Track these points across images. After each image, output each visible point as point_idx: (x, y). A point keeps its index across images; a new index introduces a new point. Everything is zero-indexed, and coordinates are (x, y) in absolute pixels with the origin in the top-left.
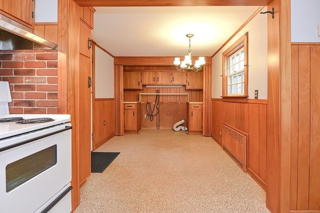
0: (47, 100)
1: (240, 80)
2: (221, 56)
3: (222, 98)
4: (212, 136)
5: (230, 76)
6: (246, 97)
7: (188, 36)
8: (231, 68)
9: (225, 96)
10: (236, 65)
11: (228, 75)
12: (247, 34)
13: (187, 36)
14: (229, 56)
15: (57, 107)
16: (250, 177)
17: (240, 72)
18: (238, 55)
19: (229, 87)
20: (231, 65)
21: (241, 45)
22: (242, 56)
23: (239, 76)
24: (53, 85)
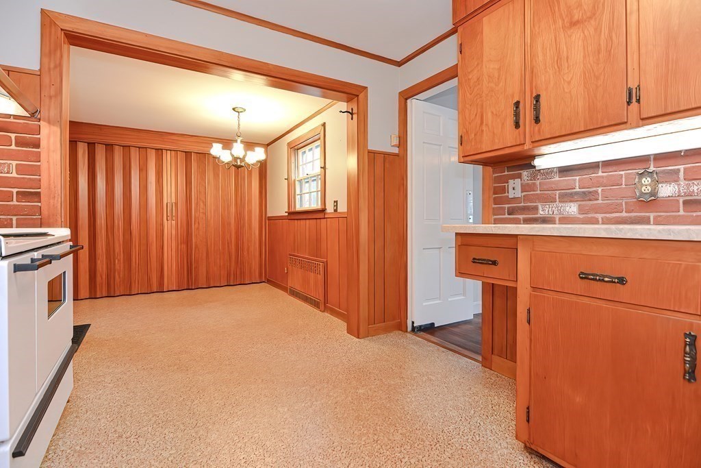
0: (15, 202)
1: (315, 186)
2: (285, 149)
3: (287, 214)
4: (269, 282)
5: (300, 181)
6: (323, 211)
7: (236, 109)
8: (301, 168)
9: (293, 210)
10: (308, 164)
11: (297, 179)
12: (324, 125)
13: (234, 109)
14: (298, 149)
15: (40, 217)
16: (329, 315)
17: (315, 176)
18: (311, 149)
19: (298, 198)
20: (301, 163)
21: (317, 137)
22: (318, 152)
23: (313, 180)
24: (30, 178)
